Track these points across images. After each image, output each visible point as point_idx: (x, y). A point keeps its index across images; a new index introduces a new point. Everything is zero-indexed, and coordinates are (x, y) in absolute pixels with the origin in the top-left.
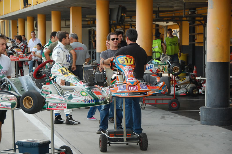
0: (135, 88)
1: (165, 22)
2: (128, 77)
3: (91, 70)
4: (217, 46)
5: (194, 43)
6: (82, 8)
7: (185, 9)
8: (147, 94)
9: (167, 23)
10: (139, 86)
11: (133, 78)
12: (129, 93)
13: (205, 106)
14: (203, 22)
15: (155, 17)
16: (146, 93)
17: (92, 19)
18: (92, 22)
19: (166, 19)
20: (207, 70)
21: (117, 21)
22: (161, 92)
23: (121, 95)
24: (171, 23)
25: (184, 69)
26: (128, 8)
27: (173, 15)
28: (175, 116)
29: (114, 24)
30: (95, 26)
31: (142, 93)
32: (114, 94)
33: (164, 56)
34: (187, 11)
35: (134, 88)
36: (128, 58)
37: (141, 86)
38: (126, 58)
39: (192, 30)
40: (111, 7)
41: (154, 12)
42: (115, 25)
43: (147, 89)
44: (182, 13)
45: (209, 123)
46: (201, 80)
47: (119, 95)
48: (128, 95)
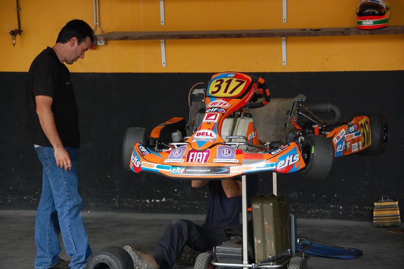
0: (203, 155)
10: (214, 152)
11: (210, 132)
12: (187, 168)
16: (225, 170)
22: (274, 167)
23: (170, 170)
31: (215, 169)
32: (157, 167)
43: (233, 160)
47: (166, 170)
48: (182, 172)
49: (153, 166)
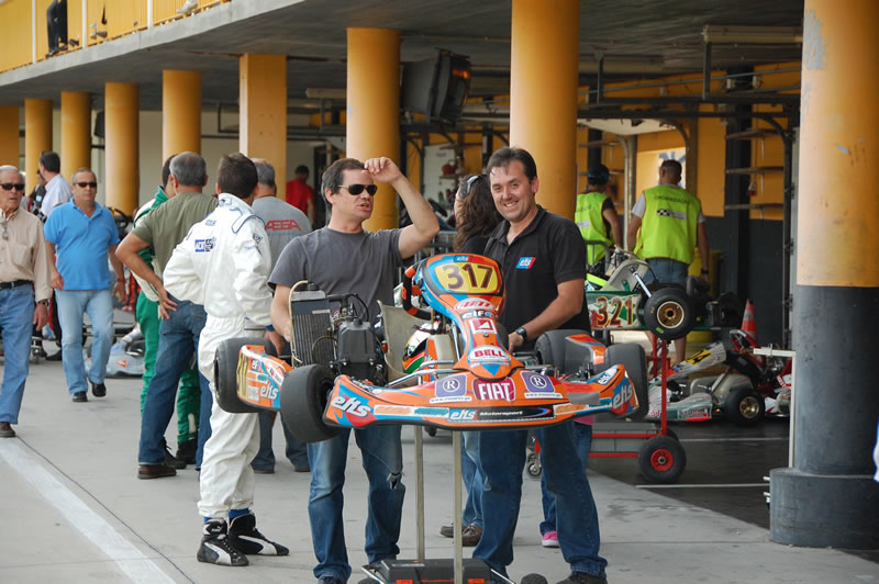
0: (503, 387)
1: (628, 122)
2: (475, 346)
3: (323, 311)
4: (837, 222)
5: (744, 207)
6: (289, 58)
7: (711, 68)
8: (551, 414)
9: (634, 124)
10: (519, 382)
11: (497, 350)
12: (480, 410)
13: (786, 465)
14: (783, 122)
15: (587, 98)
16: (546, 411)
17: (329, 106)
18: (328, 117)
19: (633, 107)
20: (796, 319)
21: (432, 114)
22: (610, 405)
23: (447, 416)
24: (650, 126)
25: (705, 314)
26: (478, 60)
27: (662, 91)
28: (665, 507)
29: (417, 127)
30: (343, 134)
31: (531, 410)
32: (416, 412)
33: (622, 258)
34: (716, 75)
35: (498, 390)
36: (474, 266)
37: (528, 381)
38: (467, 268)
39: (739, 154)
40: (408, 55)
41: (584, 79)
42: (425, 132)
43: (554, 395)
44: (697, 86)
45: (807, 536)
46: (774, 359)
47: (438, 416)
48: (473, 417)
49: (408, 411)
